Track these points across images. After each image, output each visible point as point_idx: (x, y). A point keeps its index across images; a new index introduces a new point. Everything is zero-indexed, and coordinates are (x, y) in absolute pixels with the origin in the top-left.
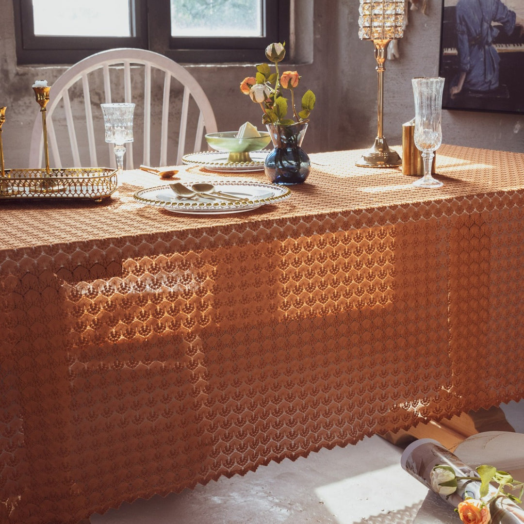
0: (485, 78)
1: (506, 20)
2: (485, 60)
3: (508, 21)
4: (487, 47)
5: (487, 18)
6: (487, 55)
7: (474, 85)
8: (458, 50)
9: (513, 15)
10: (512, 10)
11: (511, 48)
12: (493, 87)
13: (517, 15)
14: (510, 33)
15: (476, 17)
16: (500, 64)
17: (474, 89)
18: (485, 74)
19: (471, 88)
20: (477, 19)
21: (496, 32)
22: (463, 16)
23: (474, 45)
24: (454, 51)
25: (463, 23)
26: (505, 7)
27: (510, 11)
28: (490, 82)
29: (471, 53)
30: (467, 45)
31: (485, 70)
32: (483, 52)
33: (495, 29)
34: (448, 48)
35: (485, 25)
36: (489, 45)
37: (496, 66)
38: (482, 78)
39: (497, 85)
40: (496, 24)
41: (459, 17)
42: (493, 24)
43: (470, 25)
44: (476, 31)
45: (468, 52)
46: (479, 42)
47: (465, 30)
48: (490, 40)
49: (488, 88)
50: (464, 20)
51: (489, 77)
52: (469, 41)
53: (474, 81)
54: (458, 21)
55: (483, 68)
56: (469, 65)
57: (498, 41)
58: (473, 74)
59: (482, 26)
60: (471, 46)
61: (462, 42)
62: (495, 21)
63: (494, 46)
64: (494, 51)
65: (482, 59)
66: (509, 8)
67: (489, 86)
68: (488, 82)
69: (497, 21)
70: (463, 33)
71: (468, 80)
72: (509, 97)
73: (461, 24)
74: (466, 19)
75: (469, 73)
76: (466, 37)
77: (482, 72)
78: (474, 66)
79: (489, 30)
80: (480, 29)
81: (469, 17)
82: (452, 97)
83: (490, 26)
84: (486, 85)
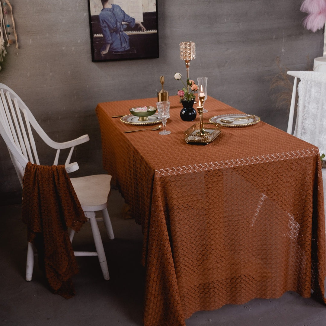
0: (122, 45)
1: (130, 21)
2: (120, 38)
3: (131, 22)
4: (120, 33)
5: (119, 20)
6: (121, 36)
7: (115, 49)
8: (103, 34)
9: (134, 19)
10: (132, 17)
11: (134, 33)
12: (126, 49)
13: (136, 19)
14: (133, 27)
15: (112, 20)
16: (129, 39)
17: (116, 51)
18: (121, 44)
19: (114, 51)
20: (113, 21)
21: (125, 27)
22: (104, 20)
23: (113, 32)
24: (101, 35)
25: (105, 23)
26: (128, 16)
27: (132, 18)
28: (125, 47)
29: (111, 36)
30: (108, 32)
31: (121, 42)
32: (119, 35)
33: (124, 25)
34: (97, 33)
35: (118, 24)
36: (122, 32)
37: (127, 40)
38: (120, 46)
39: (129, 48)
40: (125, 23)
41: (102, 20)
42: (123, 23)
43: (109, 23)
44: (113, 26)
45: (110, 35)
46: (116, 31)
47: (106, 25)
48: (122, 30)
49: (124, 50)
50: (105, 21)
51: (124, 45)
52: (110, 30)
53: (115, 47)
54: (101, 22)
55: (120, 41)
56: (111, 41)
57: (126, 30)
58: (114, 45)
59: (116, 24)
60: (111, 33)
61: (105, 31)
62: (123, 22)
63: (125, 32)
64: (125, 34)
65: (119, 38)
66: (131, 17)
67: (125, 49)
68: (123, 47)
69: (125, 22)
70: (105, 27)
71: (112, 47)
72: (136, 52)
73: (103, 23)
74: (107, 21)
75: (112, 44)
76: (107, 29)
77: (120, 43)
78: (114, 41)
79: (121, 26)
80: (115, 25)
81: (108, 20)
82: (102, 56)
83: (121, 24)
84: (122, 49)
